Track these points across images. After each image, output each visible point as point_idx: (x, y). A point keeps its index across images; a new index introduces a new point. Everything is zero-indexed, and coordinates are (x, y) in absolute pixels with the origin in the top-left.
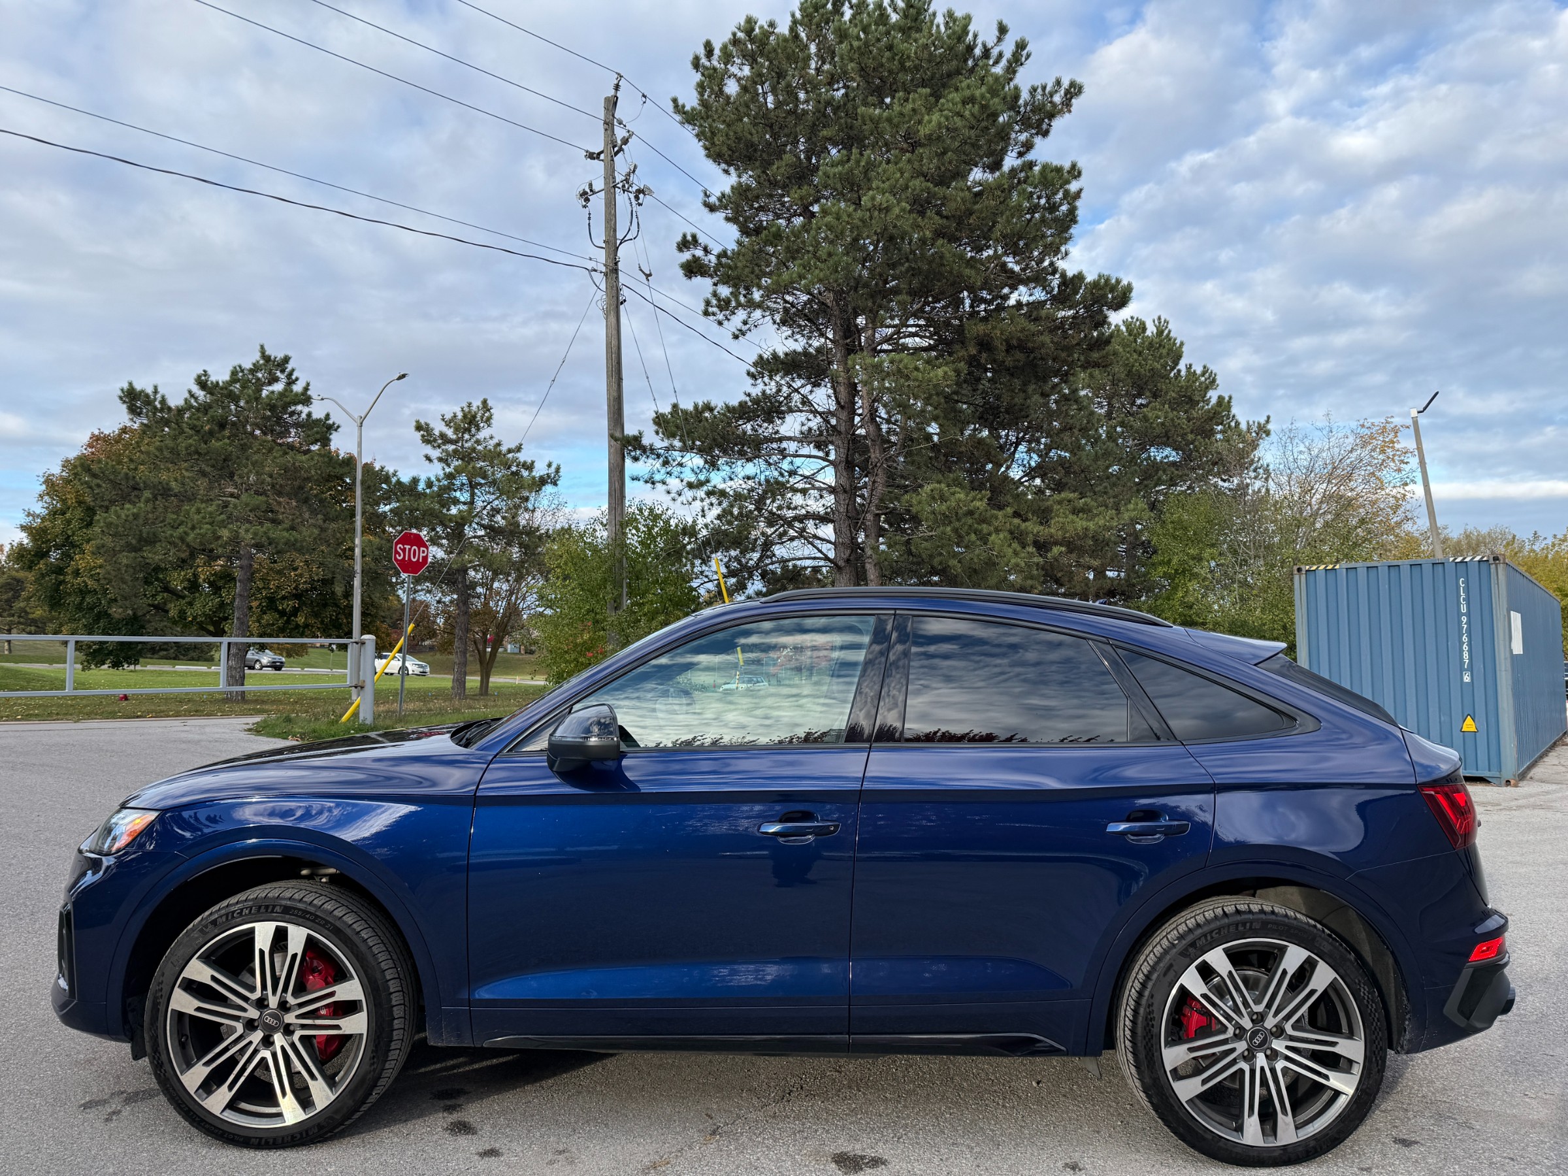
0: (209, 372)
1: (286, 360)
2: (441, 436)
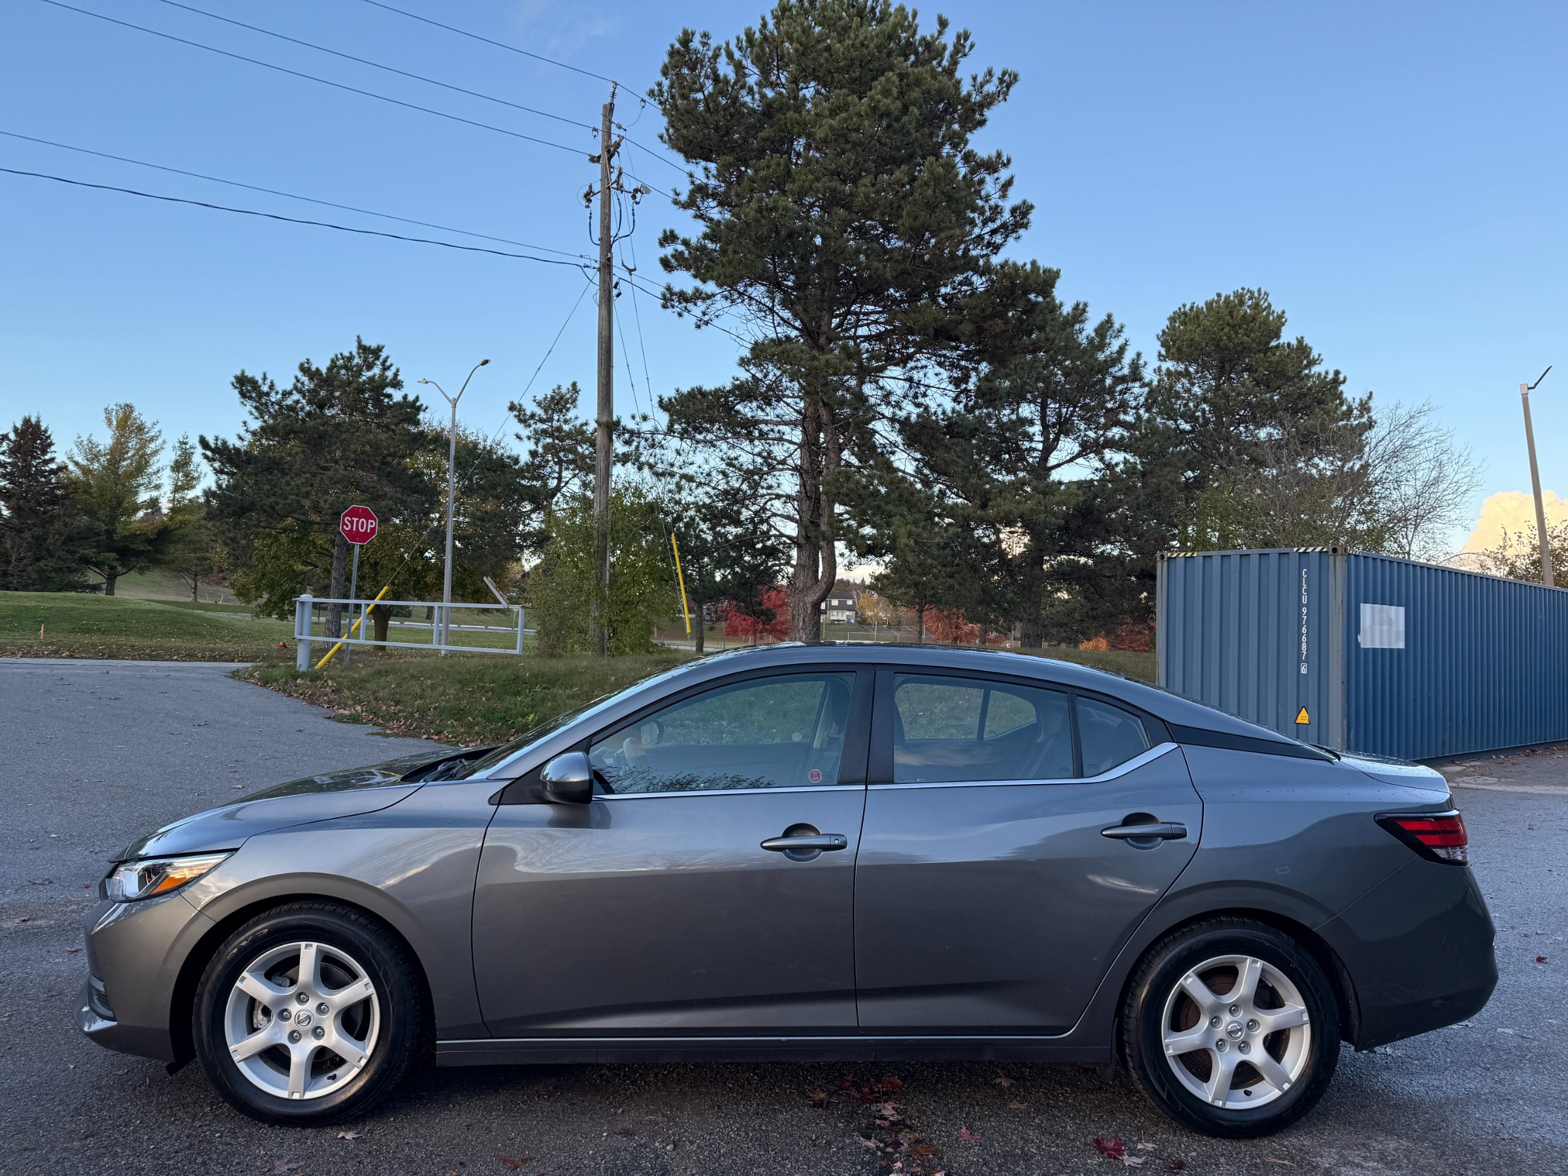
0: (311, 361)
1: (379, 349)
2: (533, 416)
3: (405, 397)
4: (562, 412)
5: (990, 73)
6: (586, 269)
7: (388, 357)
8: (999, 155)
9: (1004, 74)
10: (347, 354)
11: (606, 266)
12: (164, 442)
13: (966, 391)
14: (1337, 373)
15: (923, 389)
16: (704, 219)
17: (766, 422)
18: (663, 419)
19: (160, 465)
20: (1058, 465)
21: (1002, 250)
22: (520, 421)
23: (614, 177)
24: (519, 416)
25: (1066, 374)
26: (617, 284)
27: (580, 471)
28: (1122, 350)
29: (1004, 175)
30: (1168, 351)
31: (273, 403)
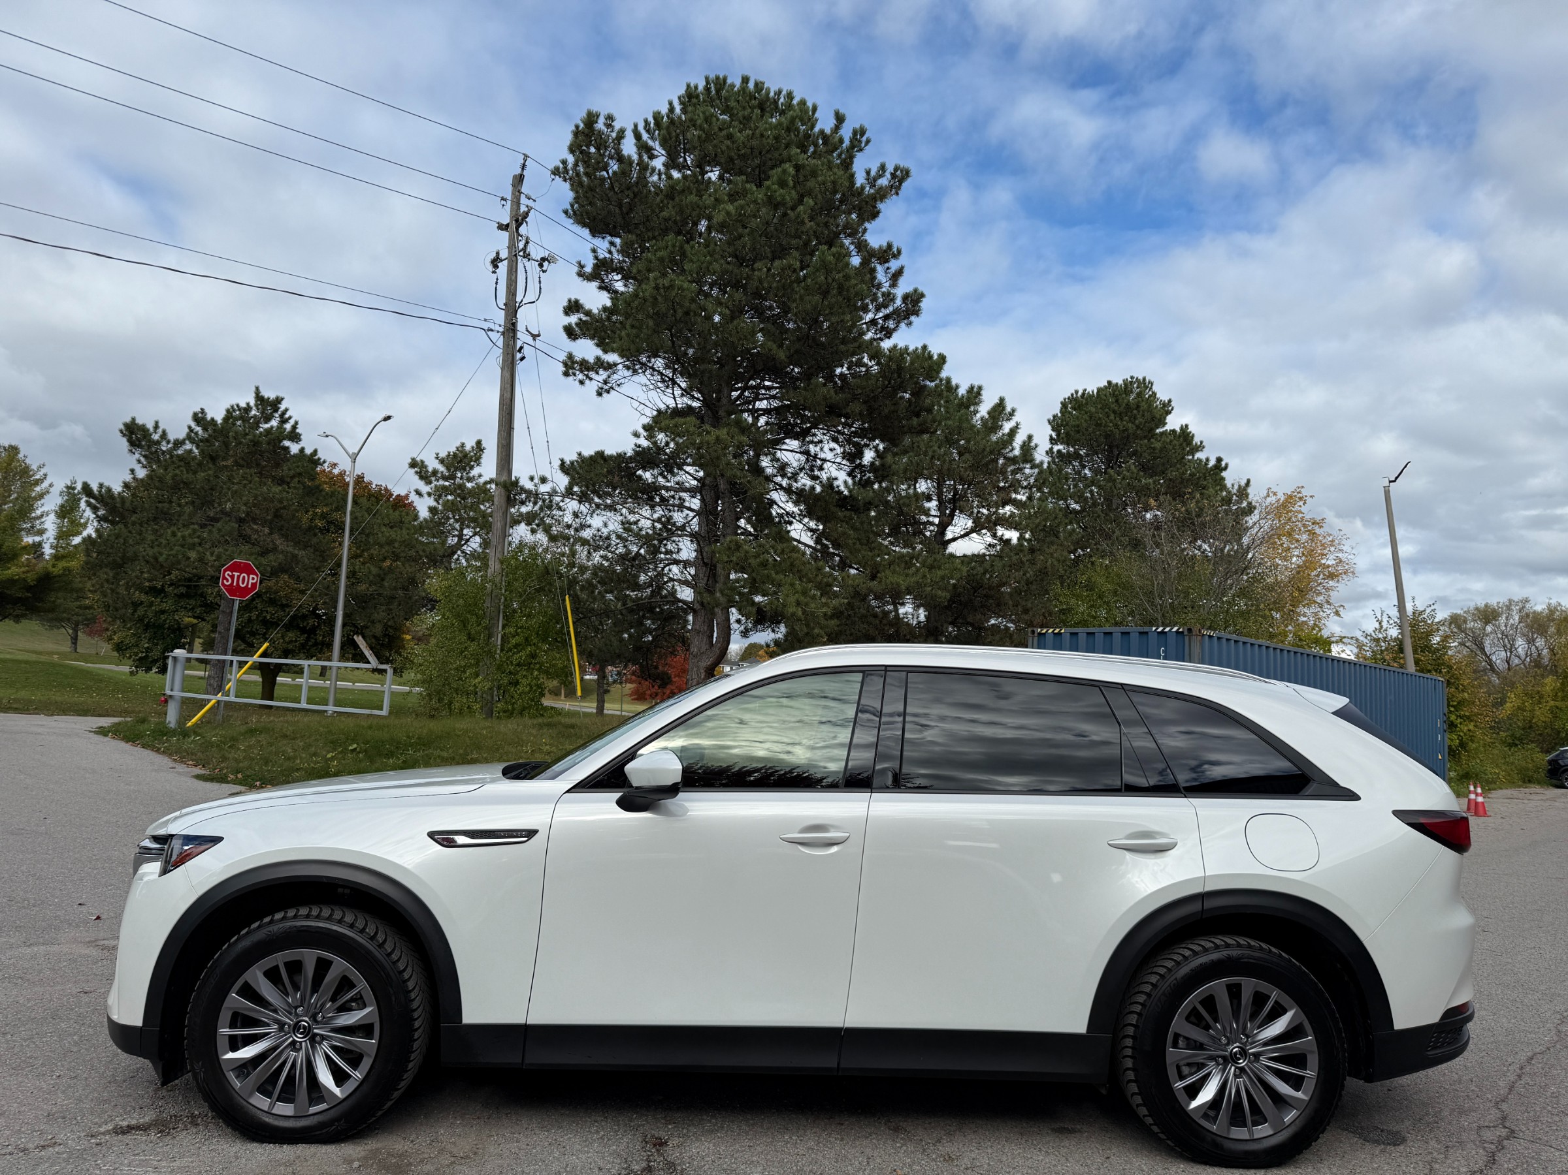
0: (206, 410)
1: (279, 400)
2: (435, 472)
3: (302, 450)
4: (465, 470)
5: (883, 167)
6: (489, 333)
7: (287, 410)
8: (890, 246)
9: (896, 169)
10: (243, 405)
11: (511, 330)
12: (51, 485)
13: (861, 466)
14: (1219, 460)
15: (819, 462)
16: (609, 291)
17: (667, 489)
18: (562, 481)
19: (45, 509)
20: (954, 539)
21: (895, 335)
22: (421, 478)
23: (521, 245)
24: (420, 472)
25: (960, 454)
26: (521, 348)
27: (481, 529)
28: (1013, 432)
29: (894, 265)
30: (1058, 435)
31: (164, 452)
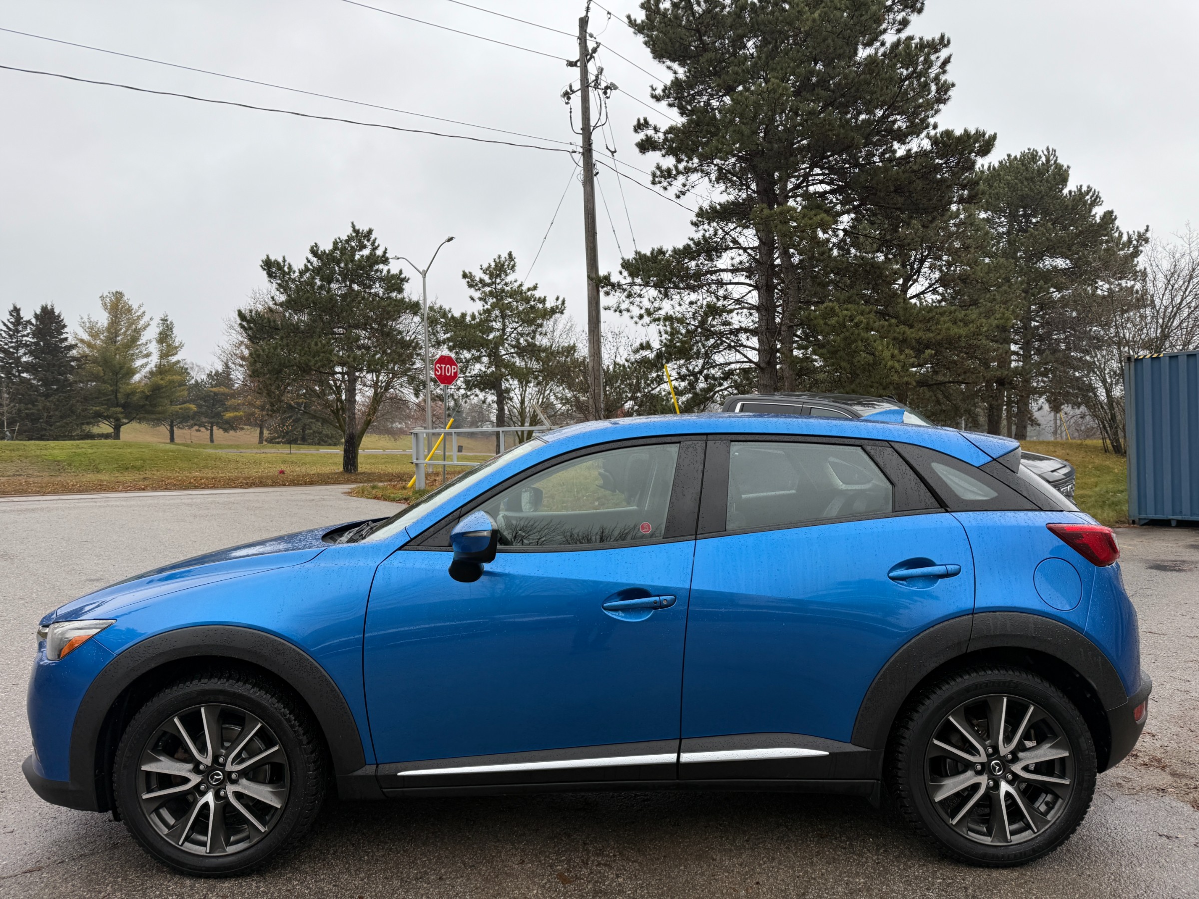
0: (319, 244)
1: (370, 232)
2: (482, 281)
3: (389, 271)
4: (500, 276)
6: (573, 154)
7: (376, 239)
10: (344, 237)
11: (588, 150)
12: (150, 320)
14: (1111, 213)
19: (148, 337)
22: (470, 286)
24: (470, 282)
26: (597, 165)
31: (294, 281)
